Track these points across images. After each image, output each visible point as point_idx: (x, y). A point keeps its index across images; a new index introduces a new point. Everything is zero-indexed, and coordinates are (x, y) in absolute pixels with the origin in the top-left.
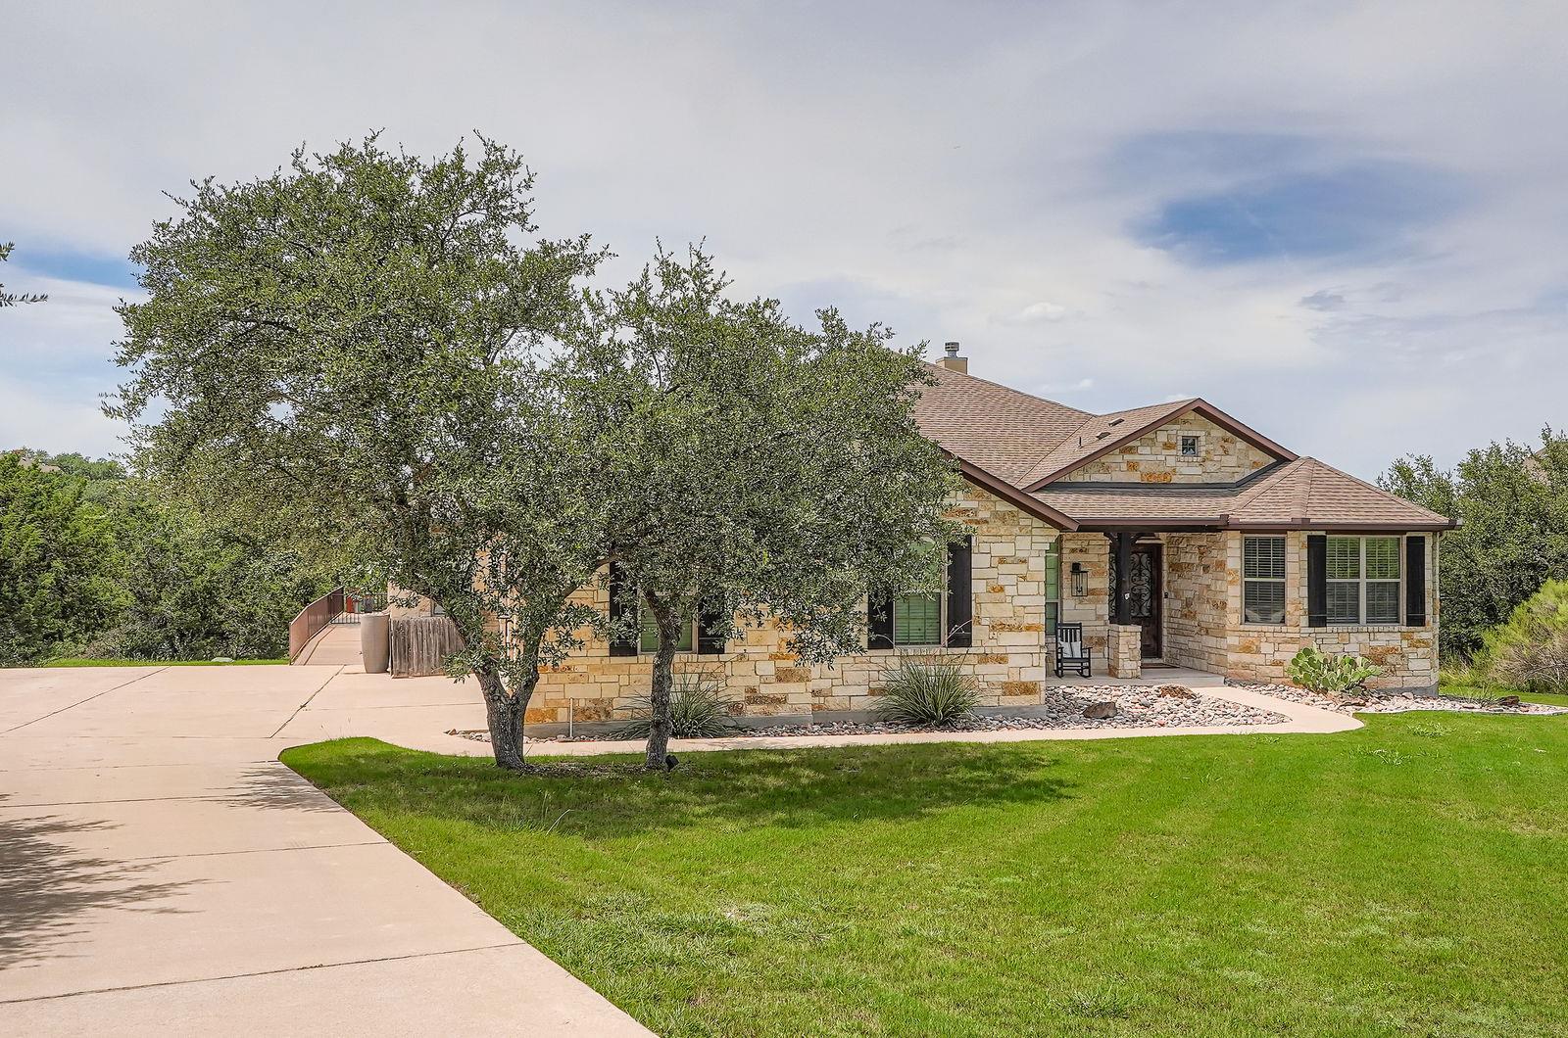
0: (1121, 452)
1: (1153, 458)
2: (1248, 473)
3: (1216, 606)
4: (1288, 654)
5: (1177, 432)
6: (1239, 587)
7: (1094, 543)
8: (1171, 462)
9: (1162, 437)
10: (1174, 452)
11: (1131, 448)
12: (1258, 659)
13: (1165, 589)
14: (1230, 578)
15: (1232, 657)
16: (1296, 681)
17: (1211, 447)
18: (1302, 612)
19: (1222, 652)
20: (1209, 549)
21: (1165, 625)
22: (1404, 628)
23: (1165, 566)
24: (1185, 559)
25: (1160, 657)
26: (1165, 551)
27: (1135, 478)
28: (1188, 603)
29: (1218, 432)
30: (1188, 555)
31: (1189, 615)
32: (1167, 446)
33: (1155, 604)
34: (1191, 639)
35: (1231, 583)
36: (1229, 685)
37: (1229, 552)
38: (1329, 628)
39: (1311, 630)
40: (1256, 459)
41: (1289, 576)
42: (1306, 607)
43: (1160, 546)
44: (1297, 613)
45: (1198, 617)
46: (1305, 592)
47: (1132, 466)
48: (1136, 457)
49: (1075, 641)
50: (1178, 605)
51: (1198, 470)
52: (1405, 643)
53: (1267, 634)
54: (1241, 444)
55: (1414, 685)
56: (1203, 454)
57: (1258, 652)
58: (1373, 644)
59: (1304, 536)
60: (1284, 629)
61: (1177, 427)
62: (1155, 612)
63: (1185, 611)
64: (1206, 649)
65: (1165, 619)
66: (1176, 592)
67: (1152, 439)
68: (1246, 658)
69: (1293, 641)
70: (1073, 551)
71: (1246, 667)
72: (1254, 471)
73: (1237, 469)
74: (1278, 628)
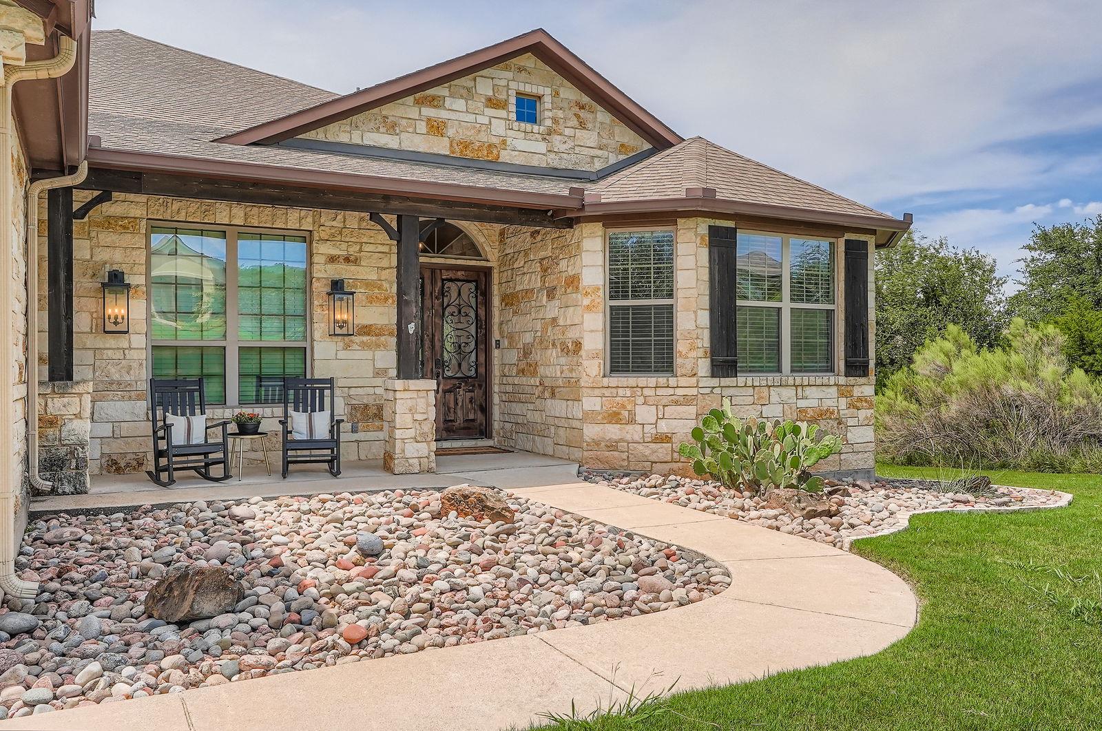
0: (417, 102)
1: (471, 118)
2: (613, 159)
3: (565, 350)
4: (681, 423)
5: (507, 82)
6: (601, 315)
7: (371, 248)
8: (499, 128)
9: (484, 87)
10: (503, 113)
11: (434, 98)
12: (633, 432)
13: (496, 335)
14: (586, 302)
15: (591, 431)
16: (699, 469)
17: (560, 114)
18: (701, 353)
19: (576, 424)
20: (555, 260)
21: (496, 388)
22: (842, 380)
23: (496, 301)
24: (523, 283)
25: (490, 437)
26: (495, 276)
27: (440, 146)
28: (527, 352)
29: (570, 93)
30: (527, 277)
31: (528, 369)
32: (492, 103)
33: (482, 359)
34: (531, 407)
35: (589, 308)
36: (586, 479)
37: (586, 258)
38: (741, 380)
39: (715, 382)
40: (625, 140)
41: (680, 294)
42: (707, 344)
43: (487, 272)
44: (693, 354)
45: (541, 370)
46: (704, 318)
47: (437, 128)
48: (443, 114)
49: (321, 409)
50: (513, 356)
51: (542, 147)
52: (843, 402)
53: (647, 392)
54: (603, 116)
55: (854, 466)
56: (548, 123)
57: (632, 421)
58: (802, 404)
59: (703, 226)
60: (672, 382)
61: (509, 75)
62: (482, 370)
63: (522, 365)
64: (551, 421)
65: (496, 380)
66: (511, 337)
67: (469, 90)
68: (613, 431)
69: (687, 401)
70: (332, 259)
71: (613, 446)
72: (622, 157)
73: (599, 153)
74: (662, 381)
